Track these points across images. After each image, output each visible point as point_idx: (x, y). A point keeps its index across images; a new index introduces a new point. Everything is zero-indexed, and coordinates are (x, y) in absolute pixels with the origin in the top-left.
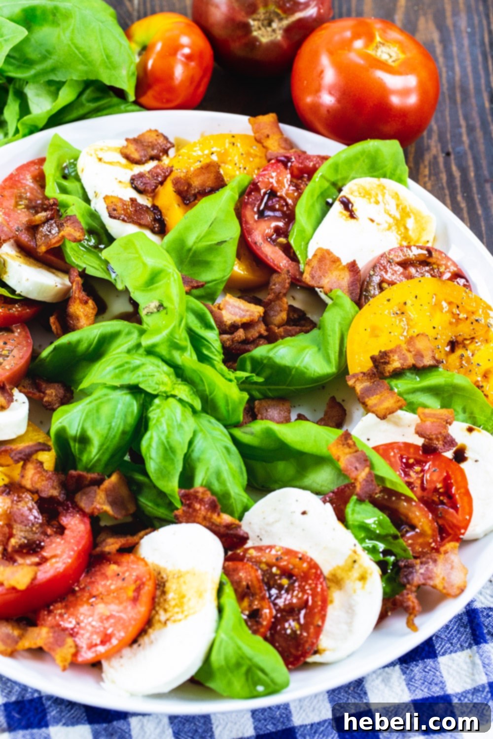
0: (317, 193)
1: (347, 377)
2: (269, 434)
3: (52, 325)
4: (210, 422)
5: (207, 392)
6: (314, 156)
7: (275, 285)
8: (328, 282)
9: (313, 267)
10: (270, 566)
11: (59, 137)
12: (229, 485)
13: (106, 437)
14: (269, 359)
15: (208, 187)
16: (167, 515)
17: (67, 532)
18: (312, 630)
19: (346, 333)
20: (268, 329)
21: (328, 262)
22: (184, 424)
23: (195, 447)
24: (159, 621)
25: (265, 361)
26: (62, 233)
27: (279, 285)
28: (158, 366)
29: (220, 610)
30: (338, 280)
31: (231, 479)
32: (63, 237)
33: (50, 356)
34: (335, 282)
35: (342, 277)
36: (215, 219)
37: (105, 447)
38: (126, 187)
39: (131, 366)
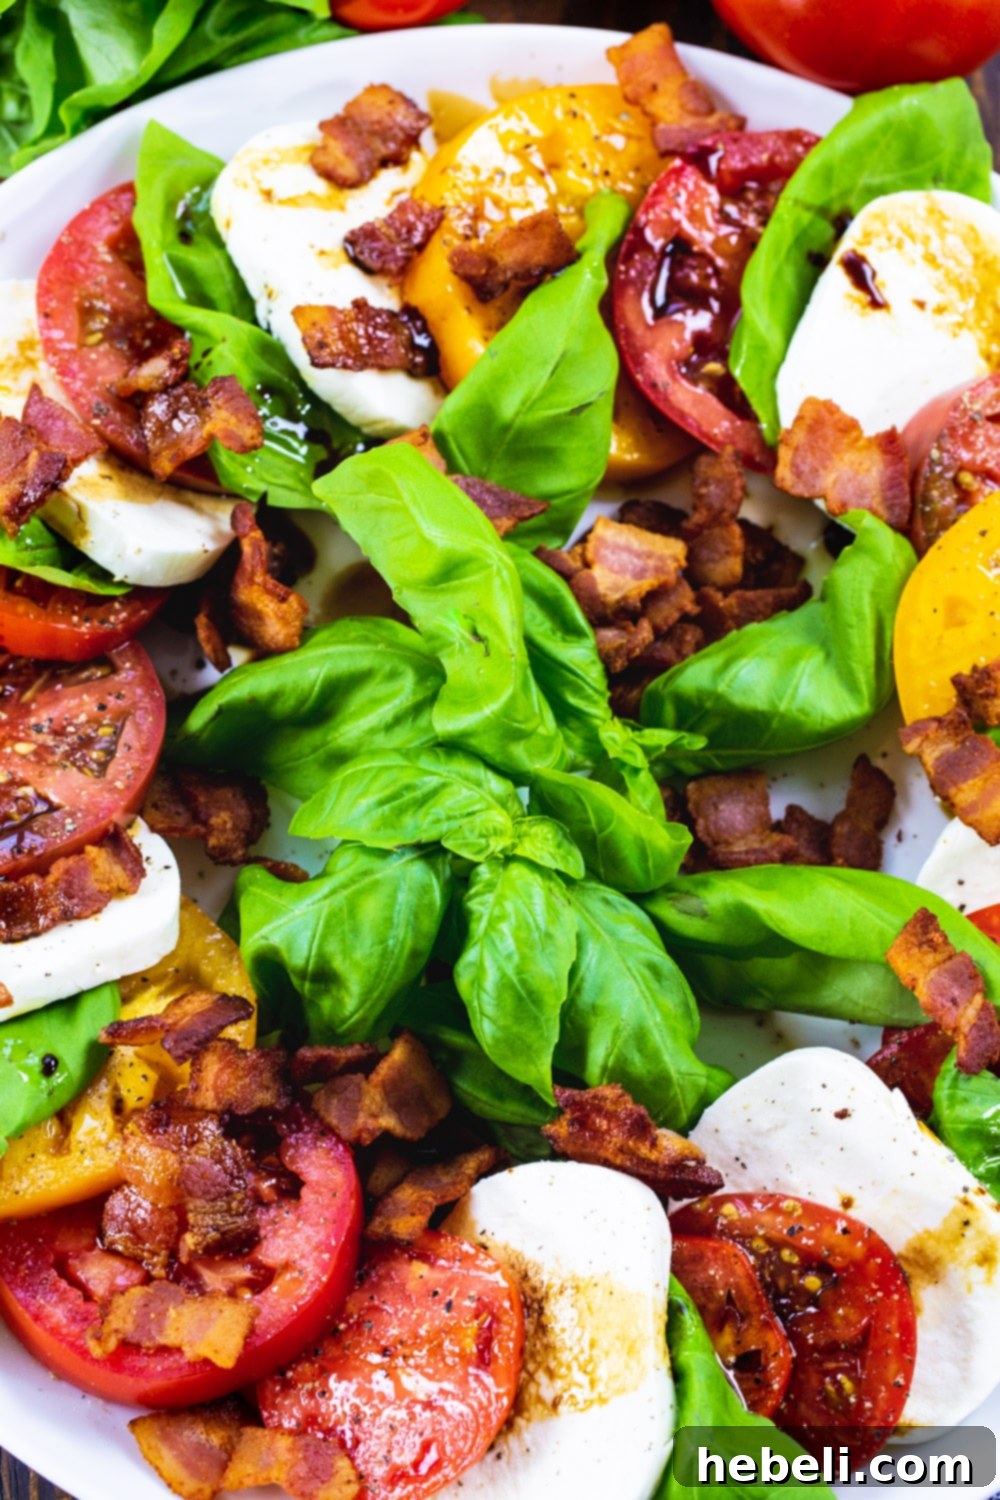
0: (789, 238)
1: (901, 730)
2: (742, 915)
3: (204, 644)
4: (607, 902)
5: (594, 825)
6: (769, 134)
7: (706, 483)
8: (835, 482)
9: (797, 449)
10: (776, 1244)
11: (159, 126)
12: (666, 1058)
13: (378, 975)
14: (718, 698)
15: (537, 266)
16: (523, 1116)
17: (305, 1192)
18: (883, 1394)
19: (887, 616)
20: (701, 600)
21: (829, 431)
22: (552, 930)
23: (582, 980)
24: (540, 1400)
25: (709, 704)
26: (208, 428)
27: (717, 486)
28: (479, 784)
29: (678, 1375)
30: (857, 473)
31: (669, 1043)
32: (211, 438)
33: (210, 727)
34: (849, 480)
35: (865, 466)
36: (563, 356)
37: (376, 994)
38: (336, 266)
39: (418, 794)
